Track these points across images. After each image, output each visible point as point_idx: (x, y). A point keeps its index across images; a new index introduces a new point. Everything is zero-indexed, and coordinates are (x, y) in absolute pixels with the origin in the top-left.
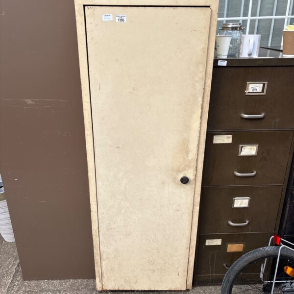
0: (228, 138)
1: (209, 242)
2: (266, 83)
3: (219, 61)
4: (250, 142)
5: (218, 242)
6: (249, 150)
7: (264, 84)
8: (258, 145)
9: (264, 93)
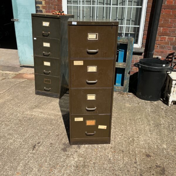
0: (81, 62)
1: (76, 119)
2: (98, 34)
3: (73, 22)
4: (92, 65)
5: (81, 119)
6: (92, 69)
7: (97, 34)
8: (96, 66)
9: (97, 39)
